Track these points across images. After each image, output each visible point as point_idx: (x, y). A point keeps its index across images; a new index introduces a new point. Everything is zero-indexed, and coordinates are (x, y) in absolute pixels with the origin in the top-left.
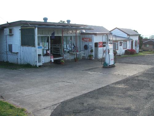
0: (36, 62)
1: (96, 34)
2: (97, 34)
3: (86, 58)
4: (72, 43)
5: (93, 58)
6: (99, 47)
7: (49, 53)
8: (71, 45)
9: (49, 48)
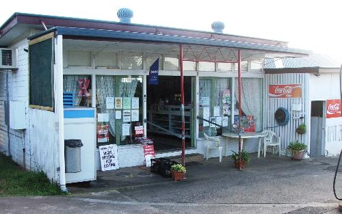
0: (59, 169)
1: (315, 71)
2: (320, 71)
3: (282, 152)
4: (231, 100)
5: (306, 156)
6: (329, 116)
7: (141, 135)
8: (230, 109)
9: (141, 116)
